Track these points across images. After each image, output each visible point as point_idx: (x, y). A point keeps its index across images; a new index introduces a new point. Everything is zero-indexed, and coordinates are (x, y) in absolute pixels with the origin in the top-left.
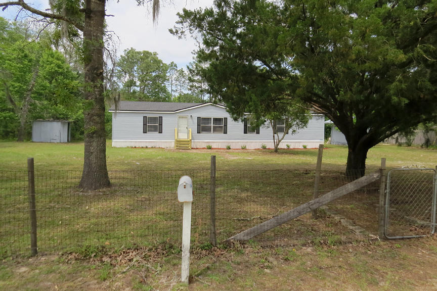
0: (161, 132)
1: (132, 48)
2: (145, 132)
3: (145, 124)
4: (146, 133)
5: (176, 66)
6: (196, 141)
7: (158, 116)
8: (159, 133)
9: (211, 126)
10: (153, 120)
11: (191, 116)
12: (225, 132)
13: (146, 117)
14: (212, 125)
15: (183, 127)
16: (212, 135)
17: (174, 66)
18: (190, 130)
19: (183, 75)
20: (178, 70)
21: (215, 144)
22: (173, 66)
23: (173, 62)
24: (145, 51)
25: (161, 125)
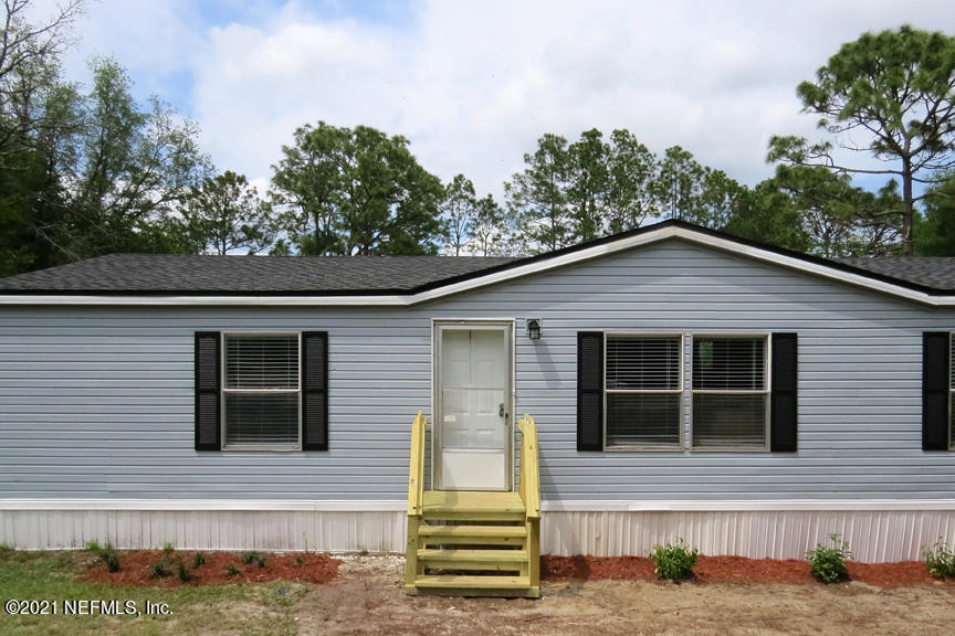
0: (317, 442)
1: (321, 123)
2: (207, 442)
3: (205, 389)
4: (215, 447)
5: (470, 188)
6: (568, 504)
7: (294, 327)
8: (307, 447)
9: (676, 398)
10: (268, 353)
11: (534, 326)
12: (785, 441)
13: (216, 335)
14: (686, 388)
15: (477, 407)
16: (683, 459)
17: (466, 189)
18: (528, 428)
19: (492, 214)
20: (478, 200)
21: (709, 525)
22: (462, 186)
23: (461, 177)
24: (362, 128)
25: (318, 389)
